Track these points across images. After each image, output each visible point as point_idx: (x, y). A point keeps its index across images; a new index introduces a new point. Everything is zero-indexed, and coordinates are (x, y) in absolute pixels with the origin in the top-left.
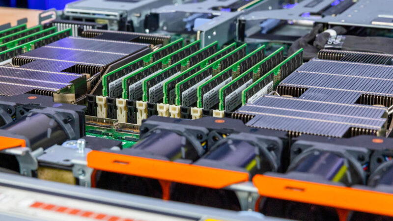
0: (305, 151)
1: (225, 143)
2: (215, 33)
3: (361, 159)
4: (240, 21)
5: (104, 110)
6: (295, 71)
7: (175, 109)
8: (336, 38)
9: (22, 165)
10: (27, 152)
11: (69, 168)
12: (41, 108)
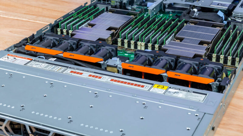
0: (181, 63)
1: (159, 60)
2: (155, 9)
3: (197, 65)
4: (164, 4)
5: (120, 43)
6: (181, 30)
7: (143, 44)
8: (197, 13)
9: (102, 66)
10: (104, 63)
11: (116, 67)
12: (104, 47)
